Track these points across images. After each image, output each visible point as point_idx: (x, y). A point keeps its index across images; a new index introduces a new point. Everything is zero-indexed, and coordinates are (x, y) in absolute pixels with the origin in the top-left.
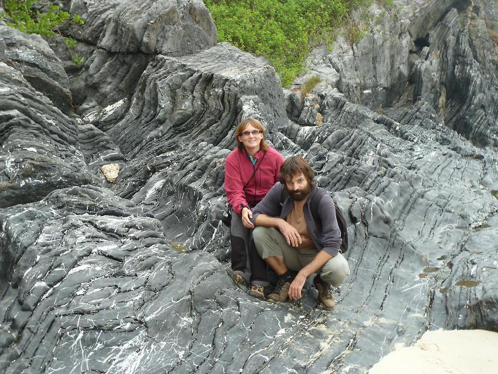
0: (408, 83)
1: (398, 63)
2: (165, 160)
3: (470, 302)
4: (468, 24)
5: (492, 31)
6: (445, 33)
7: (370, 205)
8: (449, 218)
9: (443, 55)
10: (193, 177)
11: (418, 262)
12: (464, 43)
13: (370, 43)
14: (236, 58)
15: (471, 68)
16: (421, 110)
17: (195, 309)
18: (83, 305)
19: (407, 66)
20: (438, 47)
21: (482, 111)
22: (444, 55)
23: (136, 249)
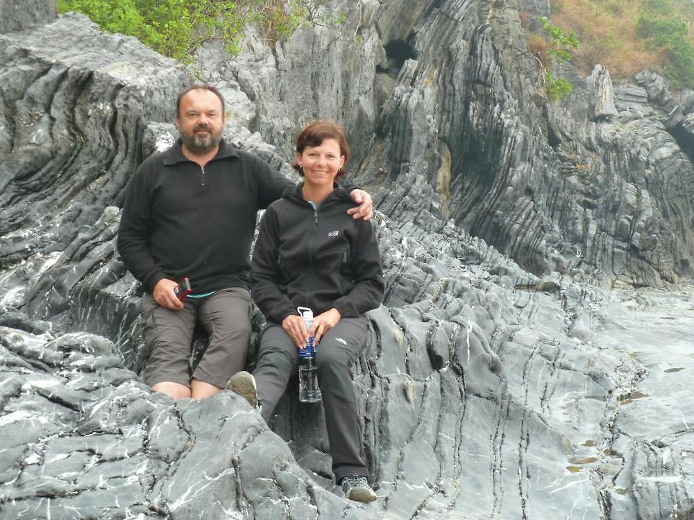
0: (374, 135)
1: (356, 91)
2: (20, 246)
3: (679, 507)
4: (489, 17)
5: (532, 33)
6: (447, 33)
7: (463, 336)
8: (569, 380)
9: (444, 79)
10: (110, 274)
11: (555, 447)
12: (487, 56)
13: (307, 42)
14: (116, 44)
15: (502, 108)
16: (413, 192)
17: (244, 496)
18: (49, 481)
19: (372, 97)
20: (435, 62)
21: (527, 201)
22: (448, 78)
23: (97, 388)
